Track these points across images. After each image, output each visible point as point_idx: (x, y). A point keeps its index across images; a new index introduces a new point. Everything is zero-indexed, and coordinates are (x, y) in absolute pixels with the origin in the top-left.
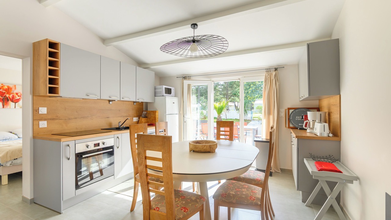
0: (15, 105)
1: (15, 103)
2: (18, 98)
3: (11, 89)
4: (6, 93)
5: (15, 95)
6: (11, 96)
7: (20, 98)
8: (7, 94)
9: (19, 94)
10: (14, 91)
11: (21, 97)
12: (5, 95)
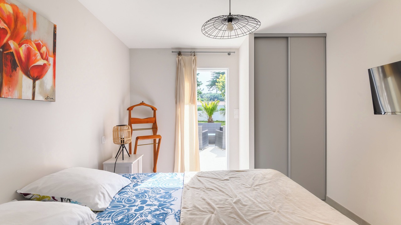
0: (34, 87)
1: (35, 80)
2: (41, 62)
3: (24, 22)
4: (8, 36)
5: (34, 49)
6: (22, 51)
7: (45, 65)
8: (10, 38)
9: (44, 49)
10: (30, 33)
11: (47, 60)
12: (5, 41)
